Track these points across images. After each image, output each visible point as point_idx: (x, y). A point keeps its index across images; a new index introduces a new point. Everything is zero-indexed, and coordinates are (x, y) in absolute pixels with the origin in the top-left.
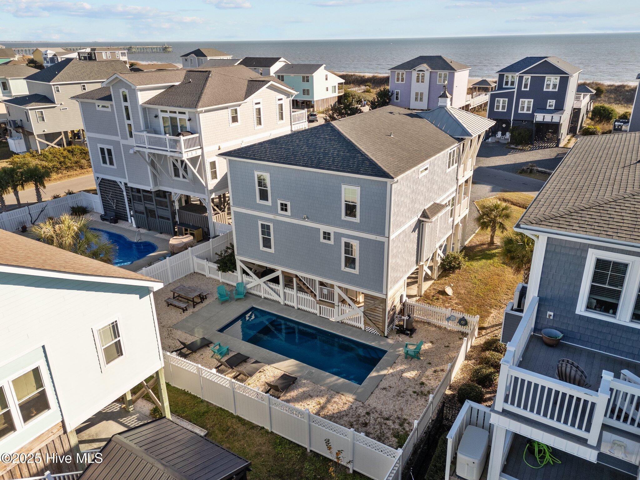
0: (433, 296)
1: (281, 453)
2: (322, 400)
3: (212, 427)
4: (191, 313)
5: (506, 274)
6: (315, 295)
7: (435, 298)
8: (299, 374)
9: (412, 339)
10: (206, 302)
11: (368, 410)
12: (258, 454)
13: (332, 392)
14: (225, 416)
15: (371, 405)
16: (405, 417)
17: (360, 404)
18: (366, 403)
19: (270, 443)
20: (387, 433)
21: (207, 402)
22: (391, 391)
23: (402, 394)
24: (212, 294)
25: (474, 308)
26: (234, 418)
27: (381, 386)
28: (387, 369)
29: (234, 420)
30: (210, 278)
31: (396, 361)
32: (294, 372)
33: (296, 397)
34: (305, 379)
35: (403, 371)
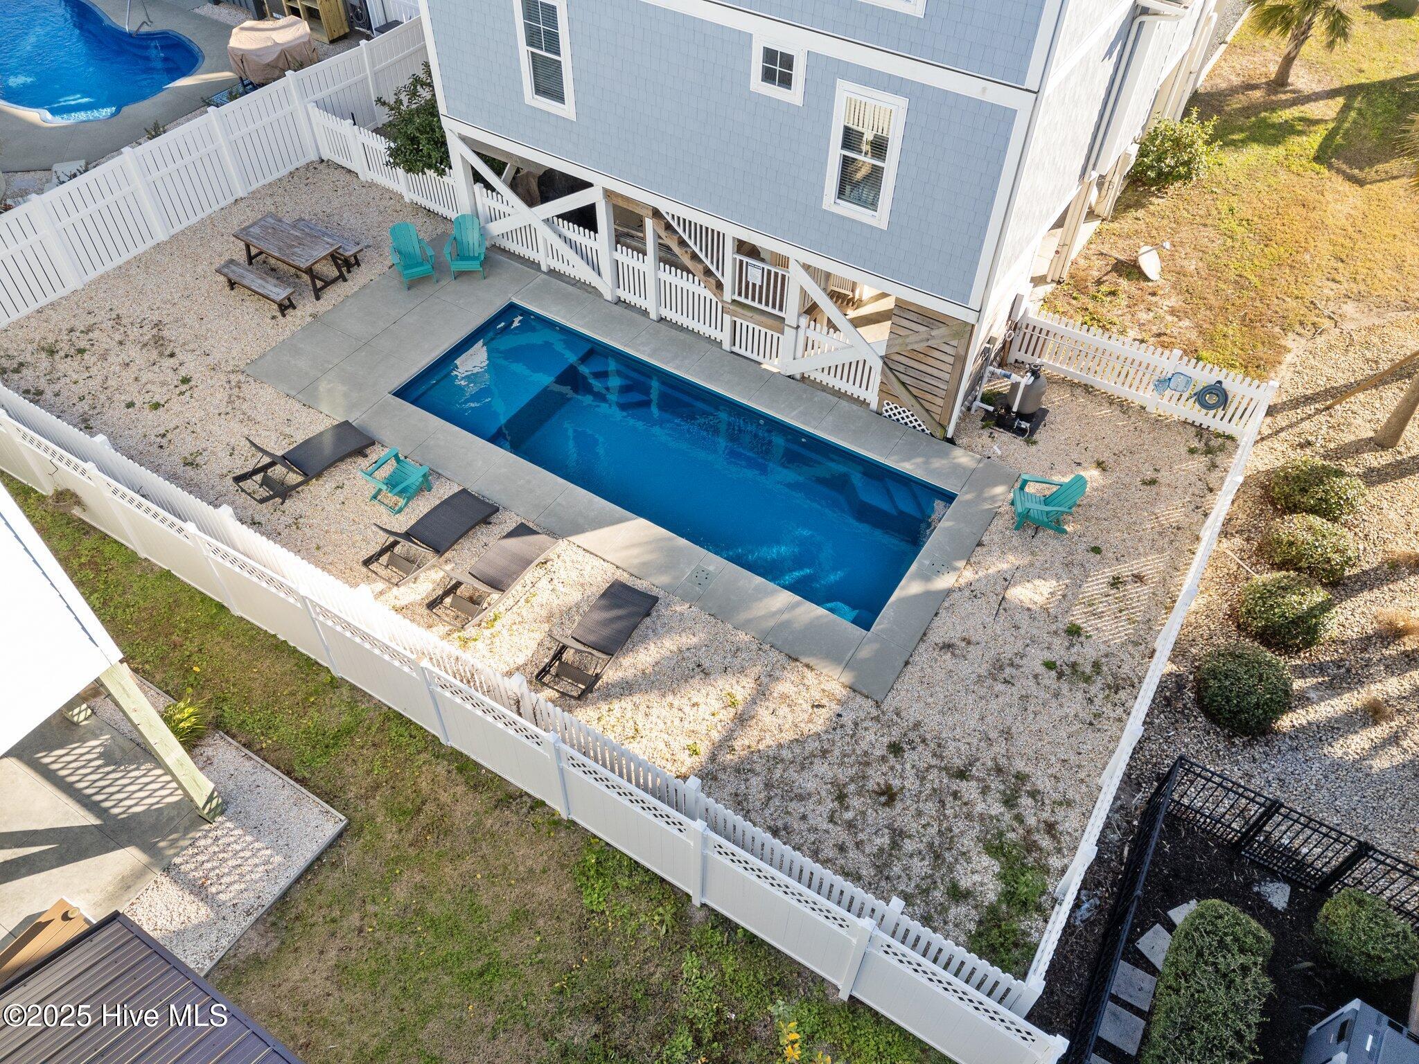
0: (1099, 282)
1: (603, 912)
2: (741, 689)
3: (366, 798)
4: (309, 319)
5: (1328, 202)
6: (719, 286)
7: (1104, 288)
8: (663, 579)
9: (1033, 448)
10: (358, 278)
11: (896, 734)
12: (522, 916)
13: (774, 655)
14: (412, 749)
15: (903, 714)
16: (1020, 765)
17: (868, 704)
18: (889, 704)
19: (563, 867)
20: (962, 833)
21: (353, 688)
22: (969, 656)
23: (1008, 670)
24: (377, 247)
25: (1231, 332)
26: (443, 757)
27: (936, 637)
28: (955, 569)
29: (441, 769)
30: (372, 185)
31: (986, 539)
32: (645, 569)
33: (656, 673)
34: (684, 599)
35: (1008, 581)
